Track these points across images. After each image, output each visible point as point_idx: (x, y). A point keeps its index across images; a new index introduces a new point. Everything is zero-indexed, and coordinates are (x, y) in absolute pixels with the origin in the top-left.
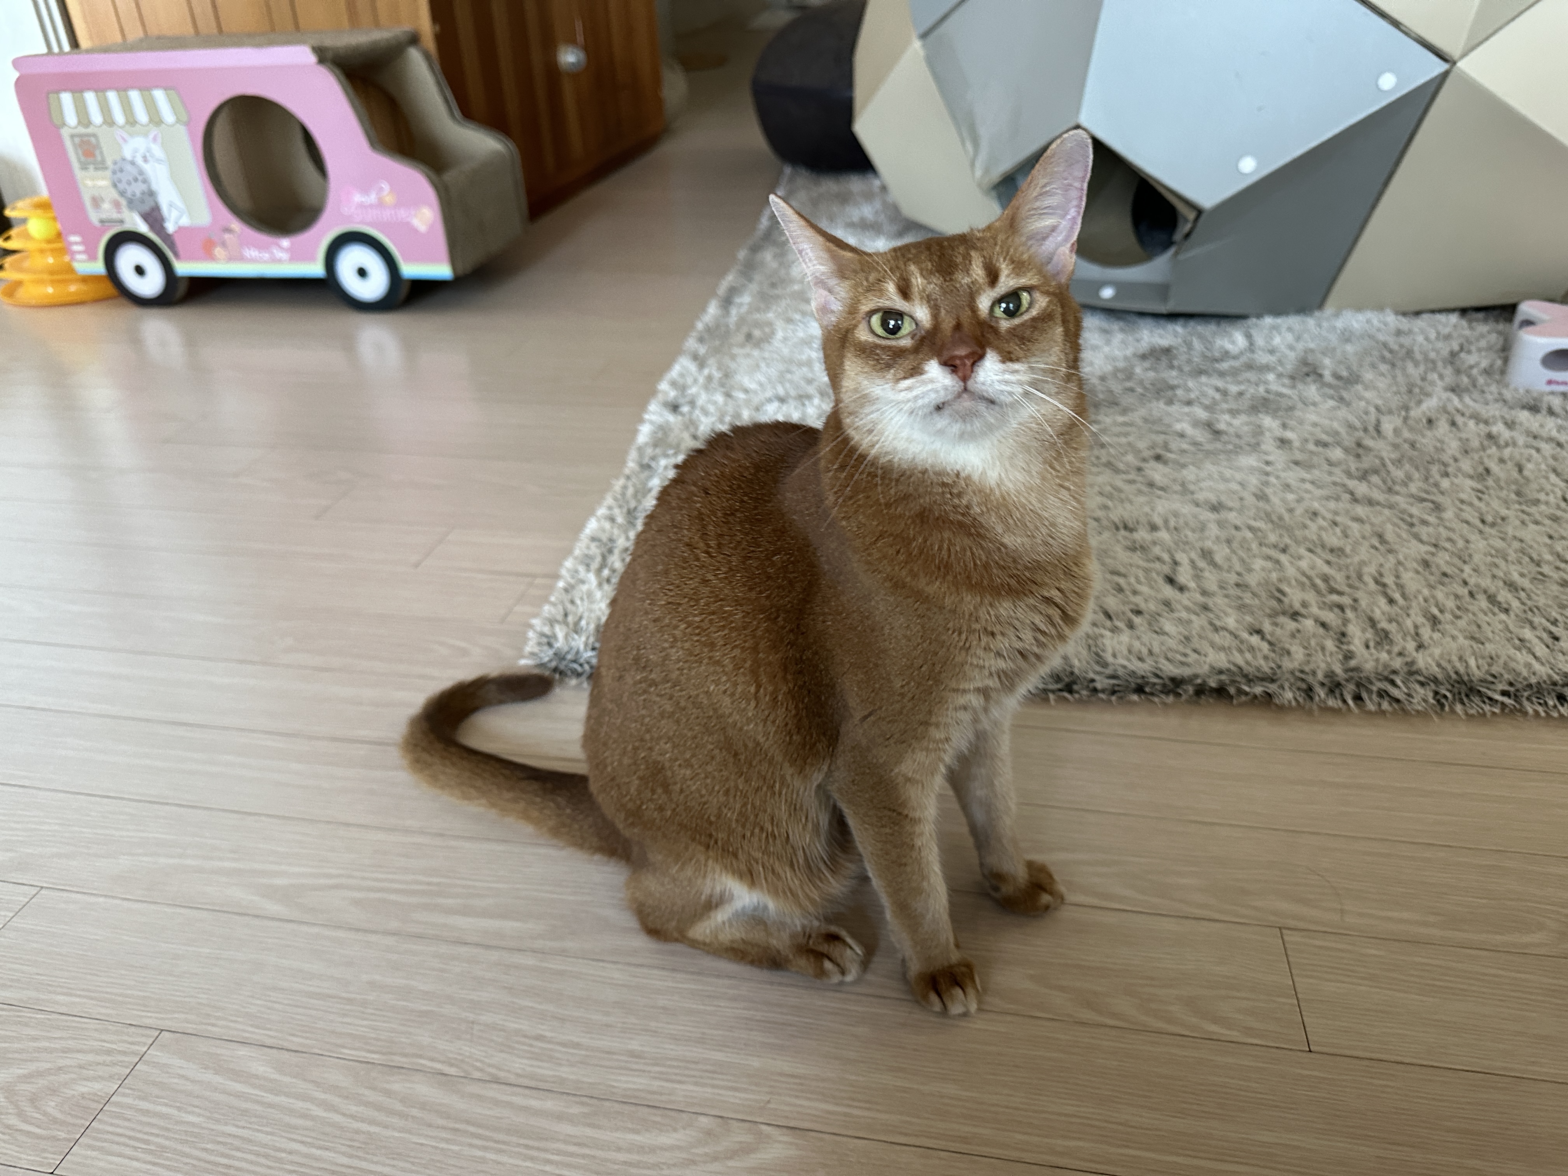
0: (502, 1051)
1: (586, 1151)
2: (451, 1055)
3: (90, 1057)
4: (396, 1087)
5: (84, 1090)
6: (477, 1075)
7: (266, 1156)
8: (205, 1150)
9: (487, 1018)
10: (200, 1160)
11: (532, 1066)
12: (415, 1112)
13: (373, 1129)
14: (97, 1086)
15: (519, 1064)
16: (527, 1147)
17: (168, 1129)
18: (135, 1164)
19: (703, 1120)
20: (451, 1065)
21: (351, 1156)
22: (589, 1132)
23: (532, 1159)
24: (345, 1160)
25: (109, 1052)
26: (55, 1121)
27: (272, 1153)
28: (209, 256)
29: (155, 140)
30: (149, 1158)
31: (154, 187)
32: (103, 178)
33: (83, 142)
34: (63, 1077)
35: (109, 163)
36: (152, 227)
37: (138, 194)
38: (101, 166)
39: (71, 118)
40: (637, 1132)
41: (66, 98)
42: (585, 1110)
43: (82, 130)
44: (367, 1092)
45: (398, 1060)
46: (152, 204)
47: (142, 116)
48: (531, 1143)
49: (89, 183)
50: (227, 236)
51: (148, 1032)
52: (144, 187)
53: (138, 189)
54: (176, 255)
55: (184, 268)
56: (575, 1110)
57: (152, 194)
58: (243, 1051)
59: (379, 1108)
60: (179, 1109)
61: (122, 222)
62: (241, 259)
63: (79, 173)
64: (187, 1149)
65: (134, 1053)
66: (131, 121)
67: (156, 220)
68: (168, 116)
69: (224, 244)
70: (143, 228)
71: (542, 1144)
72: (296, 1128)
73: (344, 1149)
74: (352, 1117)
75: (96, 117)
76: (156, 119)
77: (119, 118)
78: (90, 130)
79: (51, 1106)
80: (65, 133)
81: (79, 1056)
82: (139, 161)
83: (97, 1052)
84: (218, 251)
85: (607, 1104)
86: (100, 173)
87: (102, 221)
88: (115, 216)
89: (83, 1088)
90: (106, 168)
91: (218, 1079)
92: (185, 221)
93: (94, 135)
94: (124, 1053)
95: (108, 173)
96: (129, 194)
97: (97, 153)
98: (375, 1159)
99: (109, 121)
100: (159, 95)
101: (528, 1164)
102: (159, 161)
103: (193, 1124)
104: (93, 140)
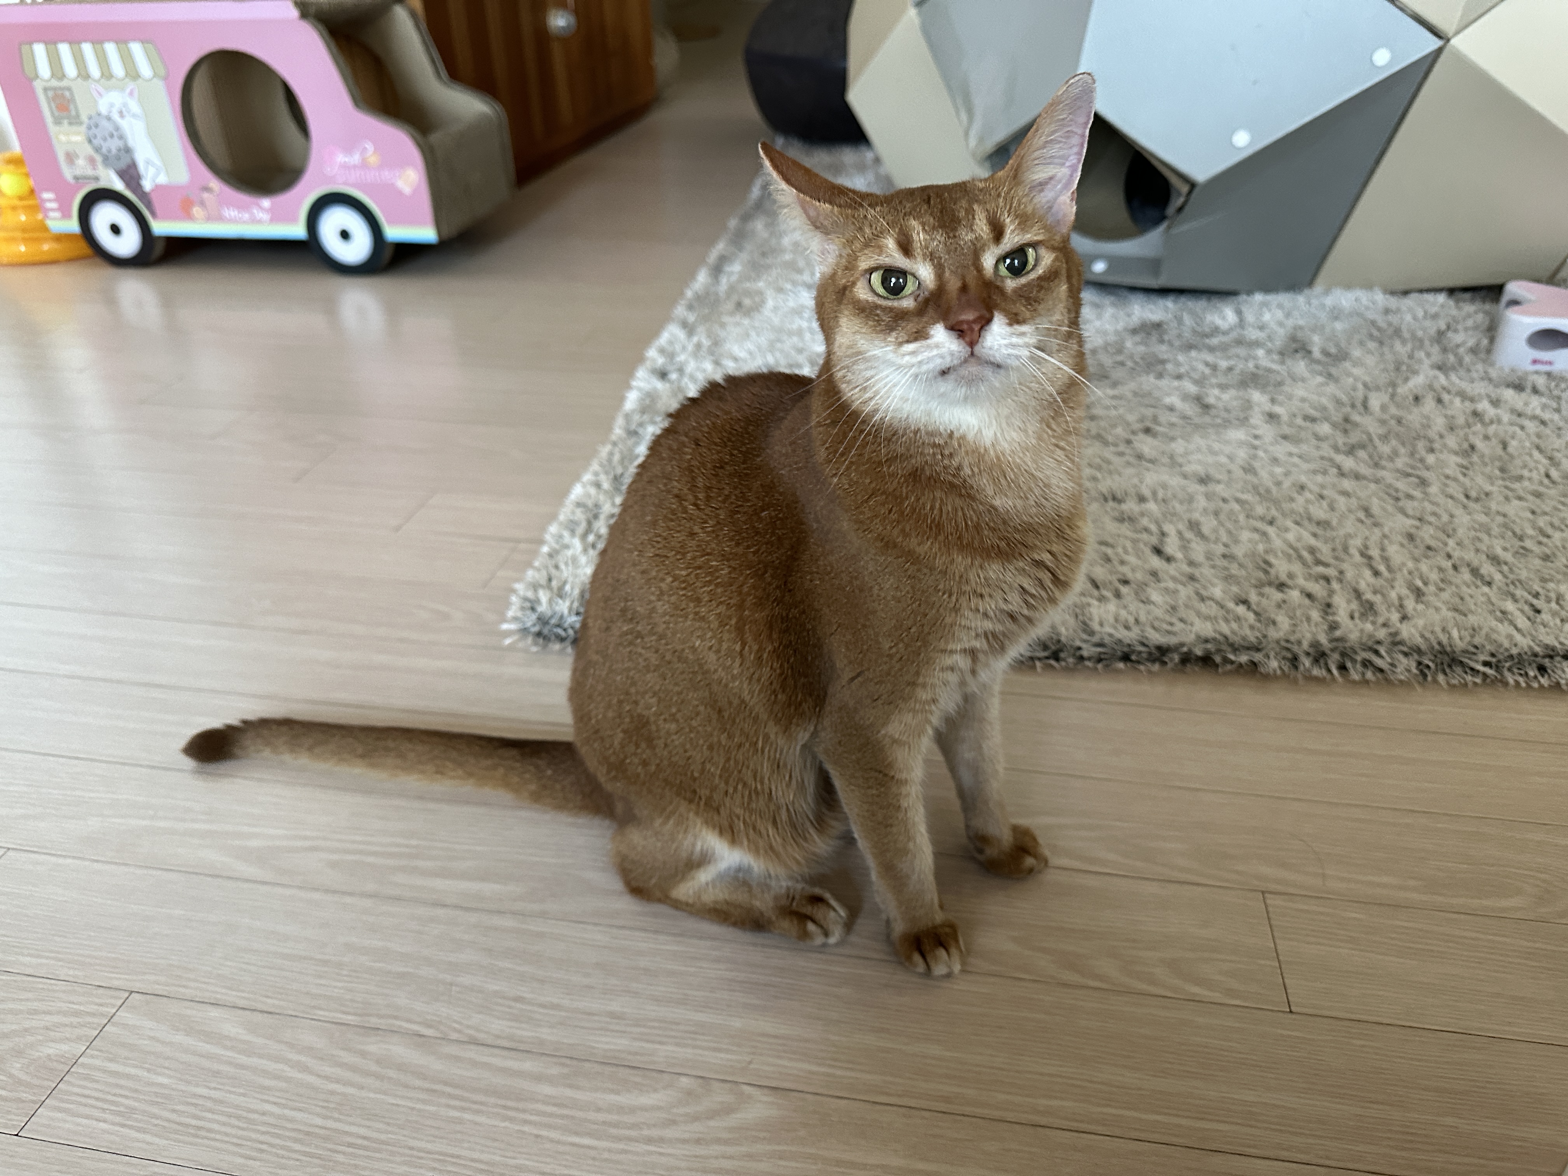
0: (480, 1013)
1: (566, 1112)
2: (429, 1017)
3: (56, 1019)
4: (372, 1048)
5: (51, 1051)
6: (454, 1036)
7: (239, 1118)
8: (174, 1111)
9: (466, 980)
10: (168, 1120)
11: (511, 1027)
12: (391, 1073)
13: (350, 1090)
14: (65, 1047)
15: (497, 1026)
16: (505, 1107)
17: (136, 1091)
18: (102, 1125)
19: (684, 1080)
20: (430, 1026)
21: (325, 1117)
22: (569, 1092)
23: (511, 1119)
24: (319, 1121)
25: (77, 1014)
26: (20, 1082)
27: (245, 1114)
28: (188, 216)
29: (131, 94)
30: (118, 1119)
31: (131, 143)
32: (78, 133)
33: (56, 97)
34: (30, 1039)
35: (84, 118)
36: (128, 185)
37: (114, 151)
38: (75, 121)
39: (44, 69)
40: (618, 1093)
41: (39, 50)
42: (565, 1070)
43: (55, 83)
44: (342, 1053)
45: (374, 1021)
46: (128, 161)
47: (118, 69)
48: (510, 1103)
49: (63, 138)
50: (206, 195)
51: (117, 993)
52: (120, 144)
53: (114, 145)
54: (153, 214)
55: (161, 228)
56: (555, 1071)
57: (128, 150)
58: (214, 1013)
59: (354, 1069)
60: (149, 1071)
61: (97, 179)
62: (220, 219)
63: (52, 128)
64: (155, 1110)
65: (102, 1015)
66: (107, 74)
67: (132, 177)
68: (145, 69)
69: (202, 204)
70: (119, 186)
71: (521, 1105)
72: (269, 1089)
73: (318, 1110)
74: (327, 1078)
75: (71, 70)
76: (133, 74)
77: (94, 70)
78: (64, 83)
79: (16, 1067)
80: (38, 86)
81: (48, 1018)
82: (116, 116)
83: (65, 1014)
84: (196, 211)
85: (587, 1065)
86: (74, 128)
87: (76, 178)
88: (90, 172)
89: (51, 1050)
90: (81, 123)
91: (189, 1041)
92: (162, 179)
93: (69, 89)
94: (93, 1015)
95: (83, 128)
96: (104, 150)
97: (72, 107)
98: (350, 1119)
99: (83, 74)
100: (136, 48)
101: (507, 1124)
102: (134, 116)
103: (161, 1085)
104: (67, 94)
